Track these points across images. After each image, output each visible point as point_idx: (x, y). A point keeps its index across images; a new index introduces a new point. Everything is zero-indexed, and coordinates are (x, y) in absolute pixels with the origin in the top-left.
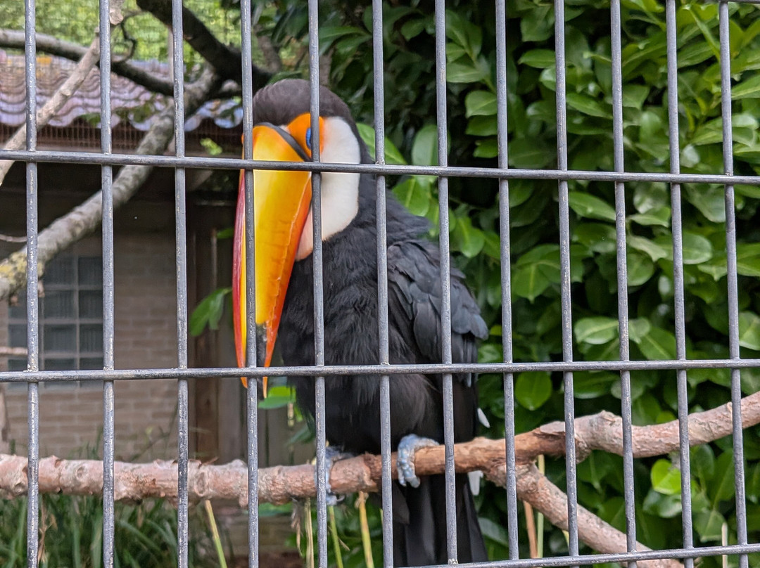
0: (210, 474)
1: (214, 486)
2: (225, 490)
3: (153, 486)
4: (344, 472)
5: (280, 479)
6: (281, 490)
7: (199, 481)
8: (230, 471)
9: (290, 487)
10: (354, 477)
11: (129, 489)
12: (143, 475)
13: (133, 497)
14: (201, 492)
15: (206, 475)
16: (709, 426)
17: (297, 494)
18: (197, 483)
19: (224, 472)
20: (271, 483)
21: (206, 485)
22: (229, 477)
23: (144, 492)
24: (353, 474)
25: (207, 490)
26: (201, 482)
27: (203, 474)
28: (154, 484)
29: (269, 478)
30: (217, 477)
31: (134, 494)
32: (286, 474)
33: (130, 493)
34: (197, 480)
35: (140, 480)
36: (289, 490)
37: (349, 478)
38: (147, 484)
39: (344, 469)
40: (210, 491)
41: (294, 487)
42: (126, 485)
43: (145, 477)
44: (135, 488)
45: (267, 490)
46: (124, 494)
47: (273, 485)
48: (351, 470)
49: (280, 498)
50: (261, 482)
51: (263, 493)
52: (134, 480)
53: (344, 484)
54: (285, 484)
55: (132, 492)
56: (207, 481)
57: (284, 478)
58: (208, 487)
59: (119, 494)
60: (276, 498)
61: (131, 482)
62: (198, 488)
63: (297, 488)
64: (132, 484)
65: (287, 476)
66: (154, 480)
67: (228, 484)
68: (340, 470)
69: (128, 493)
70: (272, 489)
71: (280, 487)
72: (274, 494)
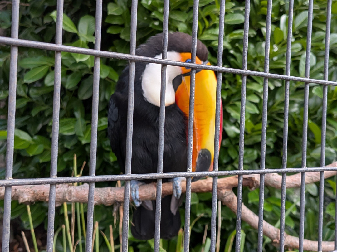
0: (74, 190)
1: (76, 196)
2: (82, 198)
3: (43, 196)
4: (145, 191)
5: (112, 193)
6: (112, 198)
7: (69, 194)
8: (84, 189)
9: (117, 197)
10: (150, 194)
11: (29, 197)
12: (37, 190)
13: (30, 201)
14: (70, 199)
15: (72, 190)
16: (312, 177)
17: (120, 201)
18: (68, 195)
19: (81, 189)
20: (107, 195)
21: (72, 196)
22: (84, 192)
23: (37, 198)
24: (150, 192)
25: (73, 198)
26: (70, 194)
27: (71, 191)
28: (44, 194)
29: (106, 193)
30: (78, 192)
31: (31, 199)
32: (115, 191)
33: (30, 199)
34: (68, 193)
35: (35, 193)
36: (116, 199)
37: (147, 194)
38: (40, 195)
39: (145, 189)
40: (74, 199)
41: (119, 198)
42: (27, 195)
43: (38, 191)
44: (33, 196)
45: (105, 199)
46: (27, 200)
47: (108, 196)
48: (149, 190)
49: (110, 202)
50: (102, 195)
51: (102, 200)
52: (32, 192)
53: (145, 197)
54: (115, 196)
55: (31, 198)
56: (73, 194)
57: (114, 193)
58: (73, 196)
59: (24, 199)
60: (109, 202)
61: (30, 193)
62: (68, 197)
63: (120, 198)
64: (31, 195)
65: (116, 192)
66: (44, 193)
67: (84, 195)
68: (143, 190)
69: (29, 199)
70: (108, 198)
71: (112, 197)
72: (108, 200)
